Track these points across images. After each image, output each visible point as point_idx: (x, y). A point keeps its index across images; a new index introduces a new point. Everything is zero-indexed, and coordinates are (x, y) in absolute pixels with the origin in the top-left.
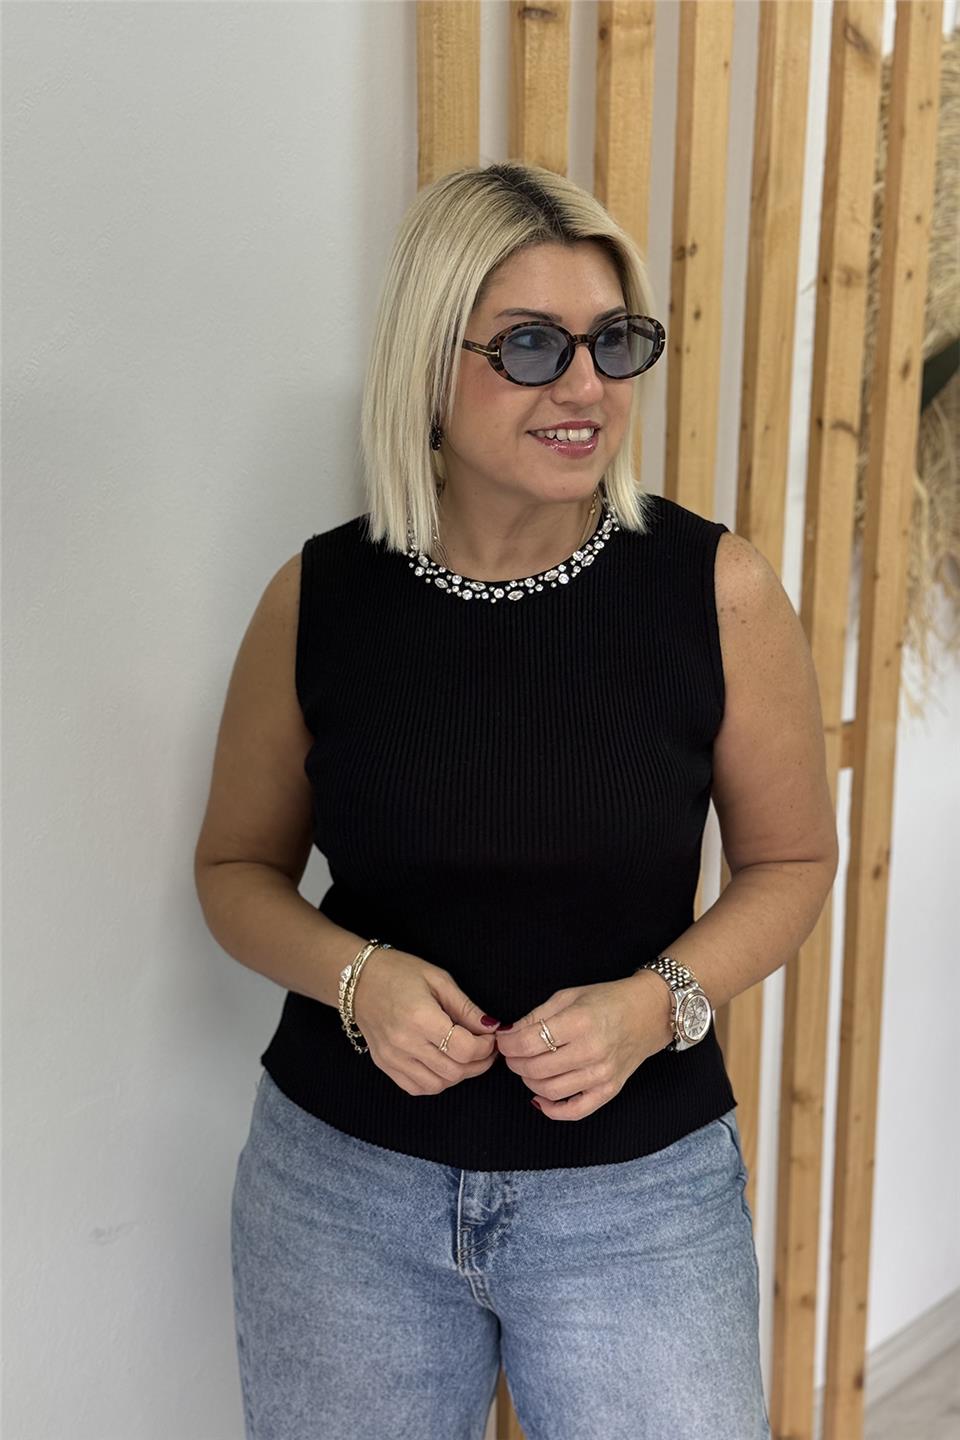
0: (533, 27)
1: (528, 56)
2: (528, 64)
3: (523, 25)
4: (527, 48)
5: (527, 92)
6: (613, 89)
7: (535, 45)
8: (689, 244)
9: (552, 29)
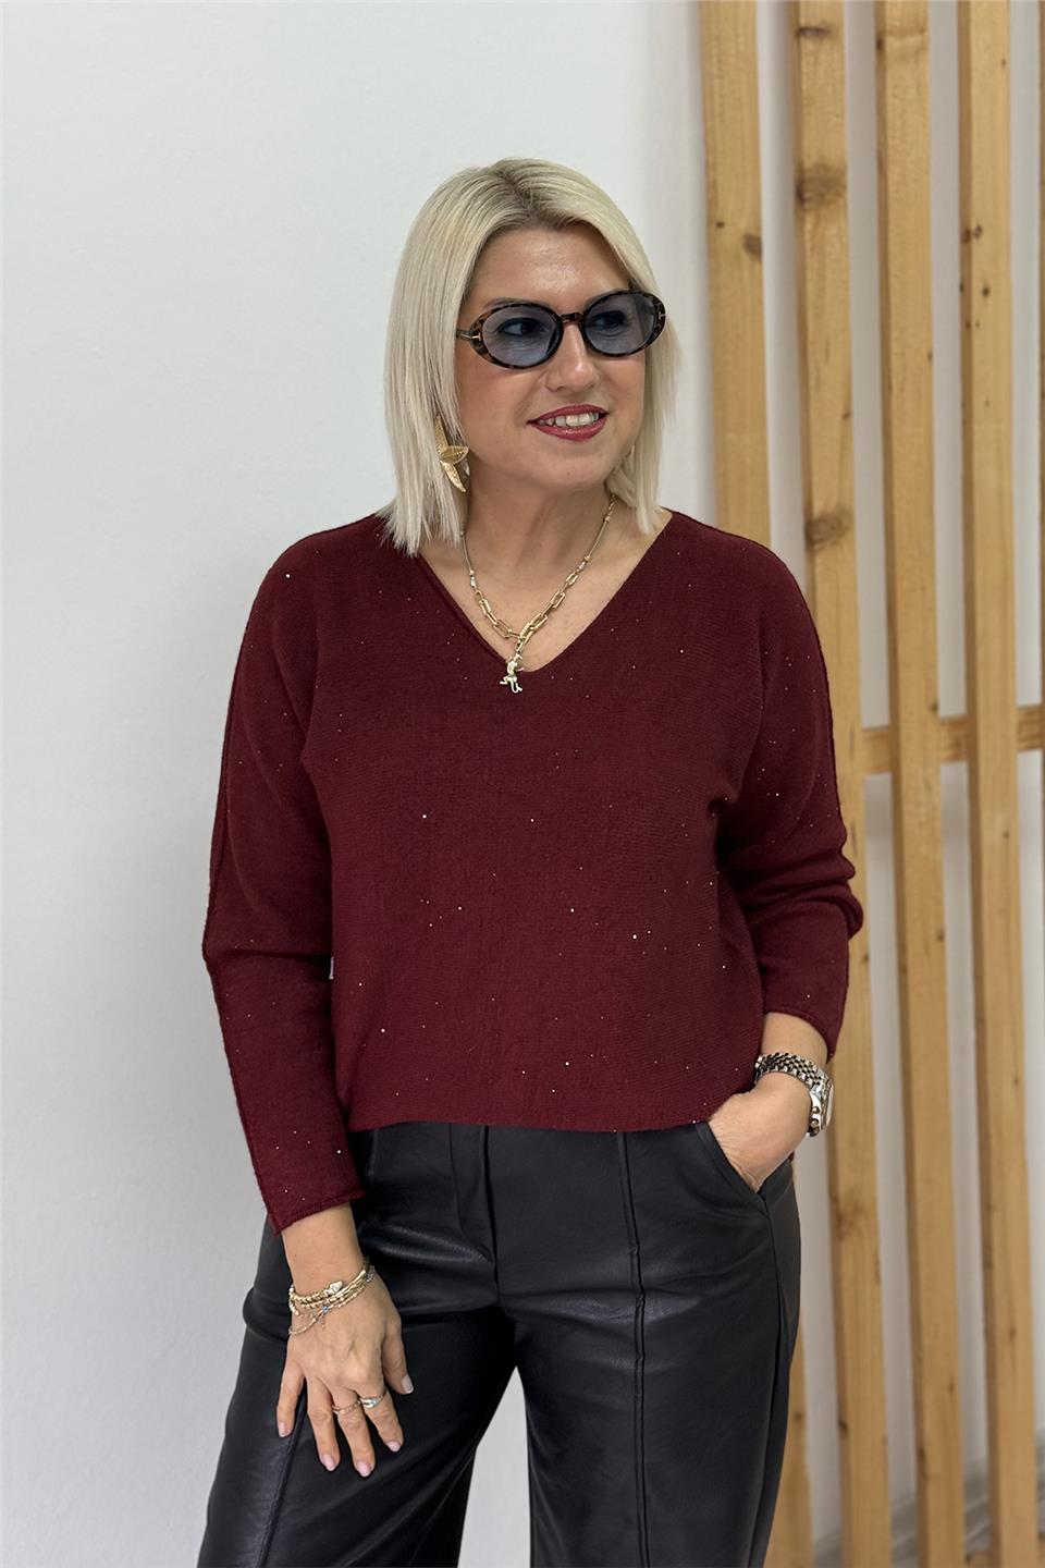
0: (808, 45)
1: (804, 69)
2: (804, 77)
3: (799, 44)
4: (804, 63)
5: (805, 102)
6: (889, 92)
7: (812, 59)
8: (973, 227)
9: (826, 44)
